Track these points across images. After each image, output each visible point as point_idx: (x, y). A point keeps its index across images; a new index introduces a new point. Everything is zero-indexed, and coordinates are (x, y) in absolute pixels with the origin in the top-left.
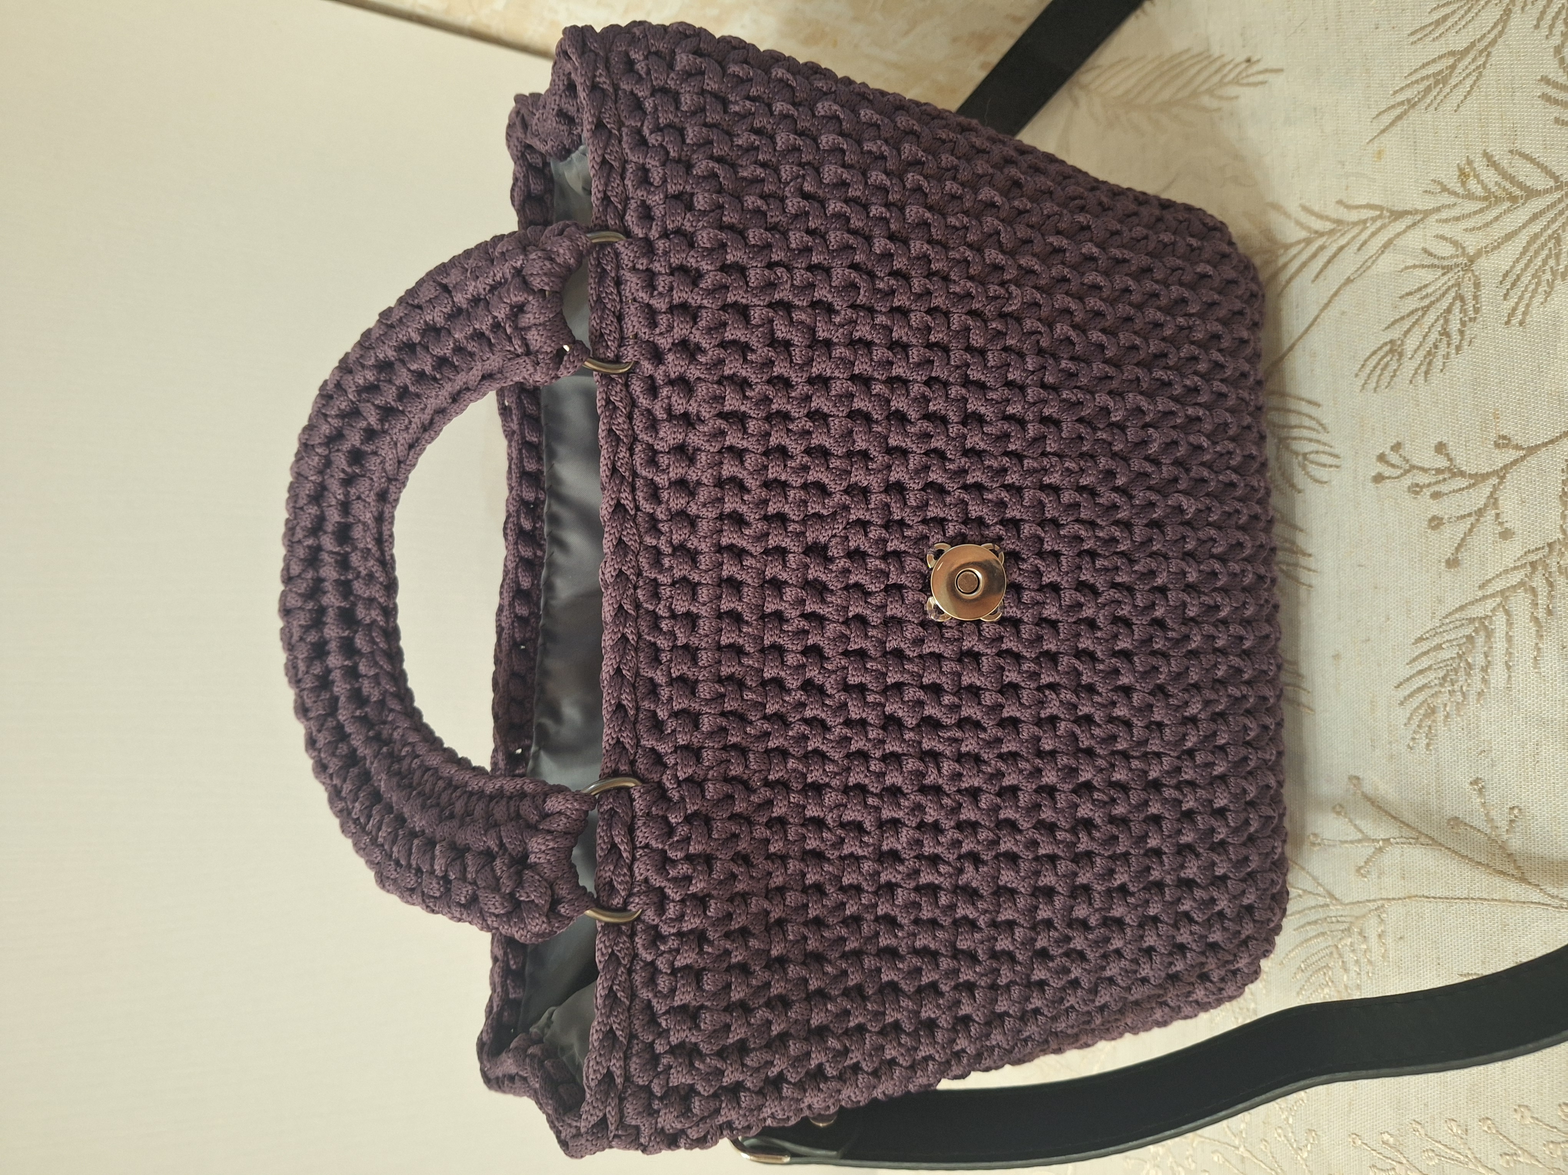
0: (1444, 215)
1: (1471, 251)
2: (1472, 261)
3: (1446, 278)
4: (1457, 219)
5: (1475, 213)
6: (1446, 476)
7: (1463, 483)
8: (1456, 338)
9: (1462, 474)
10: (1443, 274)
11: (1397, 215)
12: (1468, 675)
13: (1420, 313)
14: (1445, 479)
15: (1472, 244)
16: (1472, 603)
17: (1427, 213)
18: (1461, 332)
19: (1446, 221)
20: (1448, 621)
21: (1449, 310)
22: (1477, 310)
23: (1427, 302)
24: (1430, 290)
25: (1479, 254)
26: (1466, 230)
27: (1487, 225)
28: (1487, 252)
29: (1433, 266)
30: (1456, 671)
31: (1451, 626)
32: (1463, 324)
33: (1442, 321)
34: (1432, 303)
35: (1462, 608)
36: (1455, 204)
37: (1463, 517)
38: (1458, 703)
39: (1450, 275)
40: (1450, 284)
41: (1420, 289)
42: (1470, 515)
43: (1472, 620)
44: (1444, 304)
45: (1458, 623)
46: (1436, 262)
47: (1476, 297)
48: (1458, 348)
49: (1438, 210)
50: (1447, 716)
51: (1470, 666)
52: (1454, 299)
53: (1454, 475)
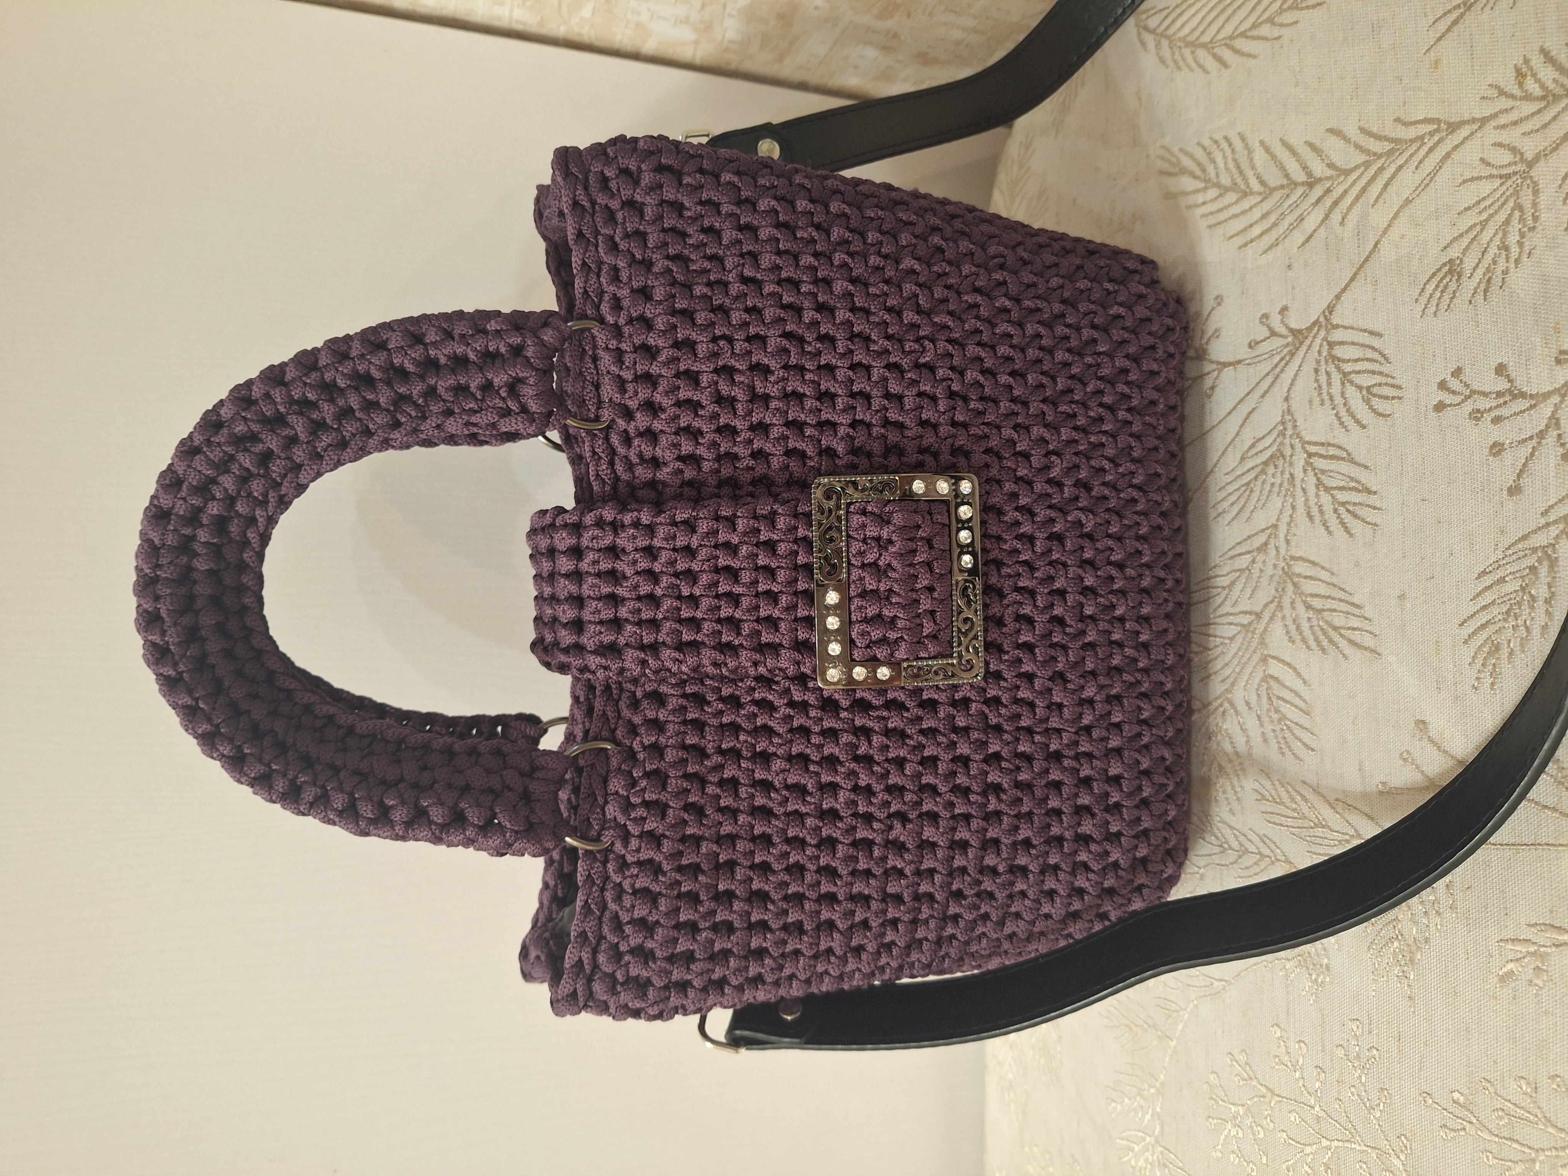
0: (1503, 120)
1: (1529, 156)
2: (1531, 164)
3: (1504, 188)
4: (1515, 123)
5: (1533, 114)
6: (1507, 398)
7: (1522, 404)
8: (1515, 251)
9: (1523, 395)
10: (1501, 185)
11: (1453, 127)
12: (1532, 608)
13: (1478, 228)
14: (1505, 403)
15: (1530, 147)
16: (1535, 532)
17: (1484, 121)
18: (1520, 244)
19: (1504, 127)
20: (1510, 552)
21: (1507, 222)
22: (1535, 219)
23: (1485, 216)
24: (1487, 203)
25: (1537, 159)
26: (1524, 134)
27: (1545, 126)
28: (1546, 155)
29: (1491, 176)
30: (1519, 604)
31: (1514, 557)
32: (1522, 235)
33: (1500, 235)
34: (1491, 216)
35: (1524, 538)
36: (1512, 108)
37: (1525, 440)
38: (1522, 638)
39: (1509, 183)
40: (1508, 193)
41: (1478, 202)
42: (1531, 438)
43: (1534, 550)
44: (1502, 216)
45: (1521, 554)
46: (1495, 172)
47: (1535, 205)
48: (1517, 261)
49: (1495, 116)
50: (1511, 653)
51: (1533, 598)
52: (1513, 210)
53: (1515, 397)
